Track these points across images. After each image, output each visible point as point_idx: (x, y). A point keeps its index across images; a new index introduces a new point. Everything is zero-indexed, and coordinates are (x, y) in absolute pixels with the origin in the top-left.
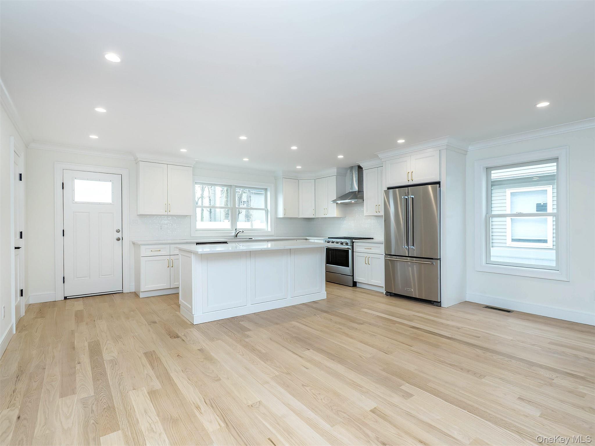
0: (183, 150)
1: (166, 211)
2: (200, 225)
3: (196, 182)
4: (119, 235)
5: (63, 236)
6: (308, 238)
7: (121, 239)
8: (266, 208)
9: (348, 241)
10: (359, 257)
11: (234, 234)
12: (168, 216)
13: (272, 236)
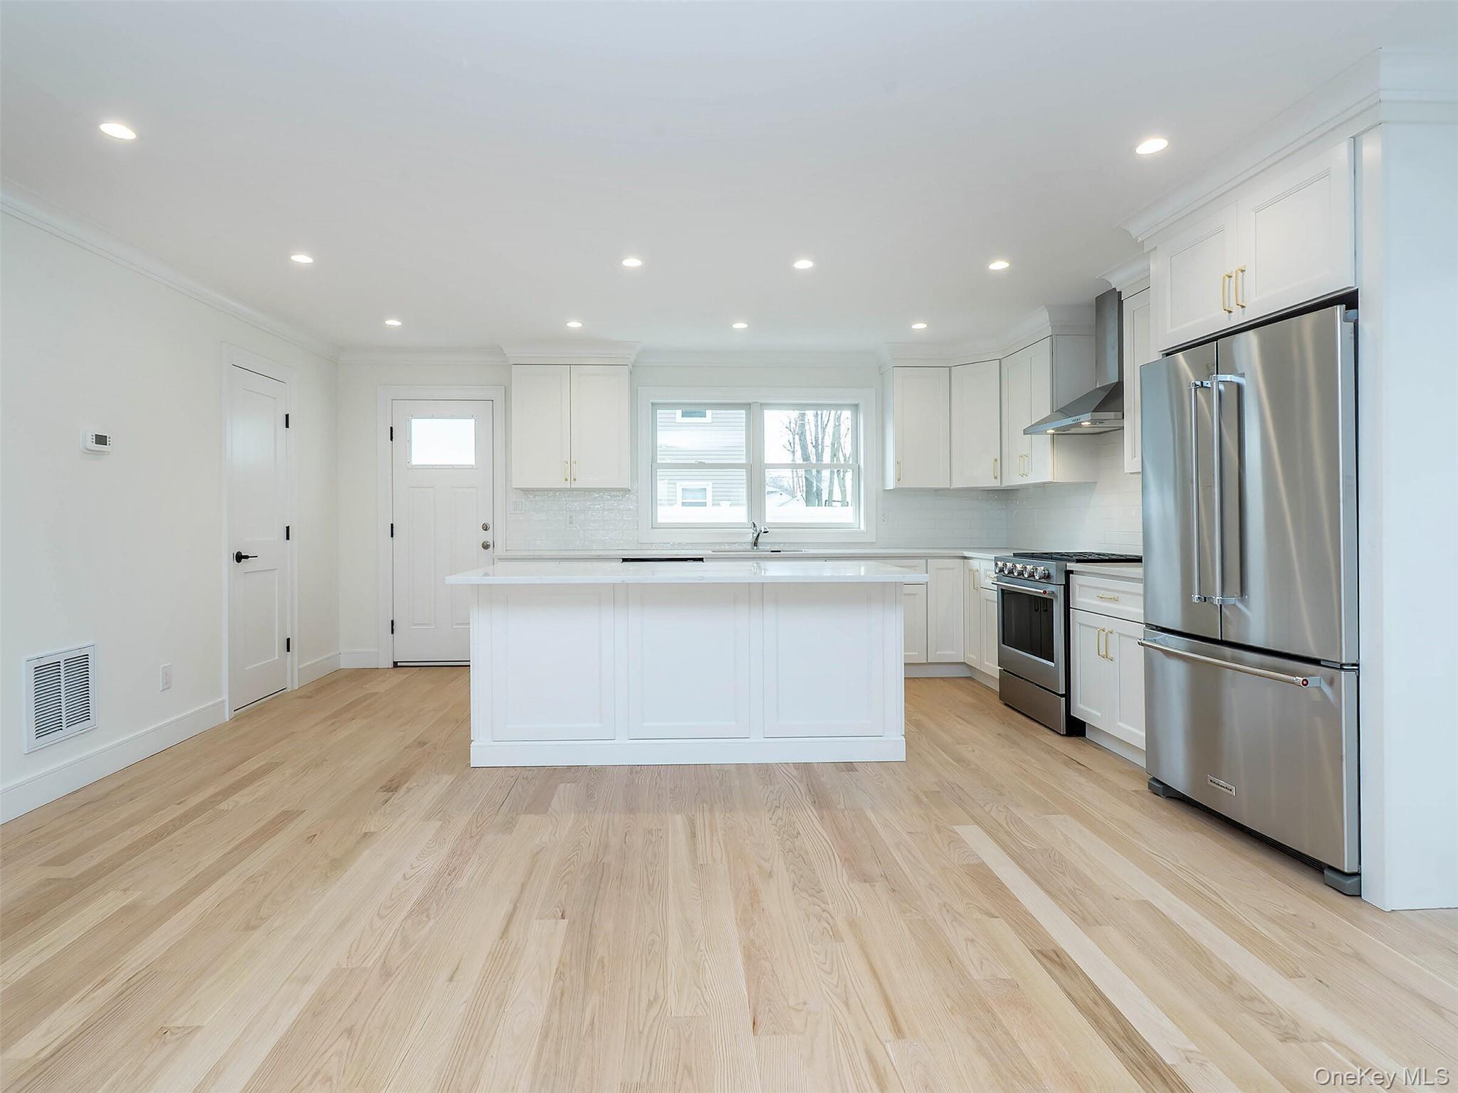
0: (574, 325)
1: (566, 480)
2: (668, 513)
3: (652, 404)
4: (487, 536)
5: (392, 536)
6: (966, 554)
7: (492, 546)
8: (857, 463)
9: (1052, 566)
10: (1088, 629)
11: (750, 539)
12: (571, 490)
13: (871, 544)
